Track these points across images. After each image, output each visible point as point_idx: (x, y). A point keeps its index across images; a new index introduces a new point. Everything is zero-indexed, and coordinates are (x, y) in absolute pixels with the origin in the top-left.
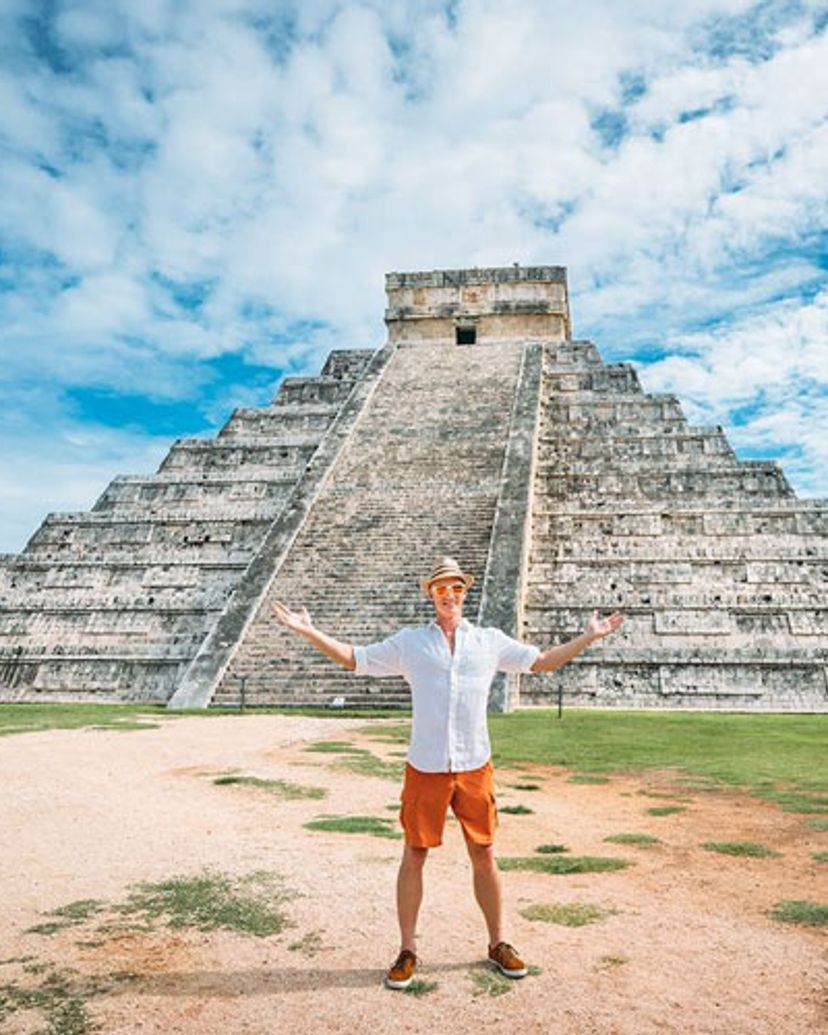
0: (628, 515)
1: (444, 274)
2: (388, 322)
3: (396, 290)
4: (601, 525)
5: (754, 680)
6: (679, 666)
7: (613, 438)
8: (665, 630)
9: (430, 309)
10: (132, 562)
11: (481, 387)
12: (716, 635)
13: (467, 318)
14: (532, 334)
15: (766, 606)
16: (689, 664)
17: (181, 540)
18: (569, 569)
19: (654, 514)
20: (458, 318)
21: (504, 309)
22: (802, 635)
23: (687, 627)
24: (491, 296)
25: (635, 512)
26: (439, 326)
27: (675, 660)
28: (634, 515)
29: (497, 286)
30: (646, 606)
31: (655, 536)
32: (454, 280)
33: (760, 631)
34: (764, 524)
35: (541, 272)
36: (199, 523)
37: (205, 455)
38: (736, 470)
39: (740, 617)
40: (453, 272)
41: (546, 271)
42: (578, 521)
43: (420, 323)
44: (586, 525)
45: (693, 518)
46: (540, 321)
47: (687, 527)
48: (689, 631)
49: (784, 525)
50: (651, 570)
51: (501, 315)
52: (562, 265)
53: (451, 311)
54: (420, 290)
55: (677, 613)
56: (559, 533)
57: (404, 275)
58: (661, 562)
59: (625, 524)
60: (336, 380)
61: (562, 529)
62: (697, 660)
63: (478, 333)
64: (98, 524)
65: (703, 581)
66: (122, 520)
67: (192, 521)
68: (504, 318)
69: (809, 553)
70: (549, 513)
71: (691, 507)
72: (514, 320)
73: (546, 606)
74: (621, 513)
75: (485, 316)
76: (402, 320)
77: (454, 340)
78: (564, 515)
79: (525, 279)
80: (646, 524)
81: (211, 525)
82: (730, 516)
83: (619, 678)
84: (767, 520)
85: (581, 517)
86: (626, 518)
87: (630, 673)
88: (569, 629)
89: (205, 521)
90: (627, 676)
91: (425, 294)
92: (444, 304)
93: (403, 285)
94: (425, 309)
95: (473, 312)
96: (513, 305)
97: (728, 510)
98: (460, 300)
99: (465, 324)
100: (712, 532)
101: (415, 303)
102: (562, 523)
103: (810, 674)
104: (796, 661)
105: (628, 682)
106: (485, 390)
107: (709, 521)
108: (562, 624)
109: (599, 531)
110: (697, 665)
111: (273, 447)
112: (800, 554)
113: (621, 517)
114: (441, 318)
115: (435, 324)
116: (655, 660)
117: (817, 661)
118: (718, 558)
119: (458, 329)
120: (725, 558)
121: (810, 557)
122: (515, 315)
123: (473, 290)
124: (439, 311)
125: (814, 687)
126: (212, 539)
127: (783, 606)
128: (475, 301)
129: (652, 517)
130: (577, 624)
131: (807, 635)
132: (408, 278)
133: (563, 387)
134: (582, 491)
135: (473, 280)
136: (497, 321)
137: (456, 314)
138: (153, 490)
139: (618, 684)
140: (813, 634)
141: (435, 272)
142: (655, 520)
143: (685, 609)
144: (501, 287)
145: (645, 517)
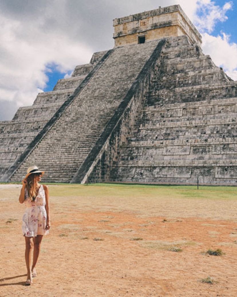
0: (171, 109)
1: (133, 16)
2: (114, 38)
3: (117, 25)
4: (161, 114)
5: (188, 172)
6: (163, 167)
7: (179, 77)
8: (166, 154)
9: (128, 31)
10: (16, 137)
11: (135, 62)
12: (183, 155)
13: (142, 32)
14: (166, 35)
15: (205, 144)
16: (166, 166)
17: (32, 128)
18: (143, 132)
19: (180, 108)
20: (139, 33)
21: (155, 27)
22: (216, 154)
23: (174, 153)
24: (150, 22)
25: (173, 108)
26: (132, 37)
27: (162, 165)
28: (173, 109)
29: (153, 17)
30: (161, 145)
31: (179, 117)
32: (137, 18)
33: (201, 153)
34: (223, 109)
35: (169, 9)
36: (37, 122)
37: (46, 98)
38: (220, 87)
39: (195, 148)
40: (136, 15)
41: (171, 8)
42: (153, 113)
43: (126, 37)
44: (156, 115)
45: (195, 109)
46: (169, 29)
47: (192, 112)
48: (174, 154)
49: (231, 109)
50: (171, 131)
51: (154, 29)
52: (177, 4)
53: (136, 30)
54: (125, 24)
55: (172, 147)
56: (146, 118)
57: (119, 19)
58: (175, 127)
59: (169, 114)
60: (92, 65)
61: (147, 117)
62: (170, 165)
63: (146, 38)
64: (11, 124)
65: (189, 134)
66: (17, 122)
67: (36, 122)
68: (155, 30)
69: (233, 121)
70: (143, 111)
71: (194, 105)
72: (159, 30)
73: (128, 146)
74: (168, 108)
75: (148, 30)
76: (119, 37)
77: (137, 42)
78: (148, 111)
79: (163, 13)
80: (177, 112)
81: (41, 122)
82: (209, 107)
83: (142, 172)
84: (224, 107)
85: (154, 111)
86: (170, 110)
87: (146, 170)
88: (134, 155)
89: (39, 121)
90: (145, 171)
91: (127, 25)
92: (133, 28)
93: (119, 23)
94: (127, 31)
95: (144, 30)
96: (158, 24)
97: (208, 104)
98: (139, 26)
99: (141, 35)
100: (201, 114)
101: (124, 29)
102: (147, 114)
103: (211, 170)
104: (206, 165)
105: (145, 173)
106: (136, 63)
107: (201, 109)
108: (132, 152)
109: (160, 116)
110: (169, 167)
111: (66, 93)
112: (229, 121)
113: (168, 110)
114: (133, 34)
115: (130, 36)
116: (155, 165)
117: (213, 165)
118: (197, 125)
119: (139, 37)
120: (199, 125)
121: (234, 122)
122: (160, 28)
123: (144, 21)
124: (131, 31)
125: (210, 175)
126: (41, 127)
127: (211, 143)
128: (145, 25)
129: (179, 110)
130: (137, 152)
131: (218, 154)
132: (121, 20)
133: (169, 57)
134: (160, 101)
135: (144, 17)
136: (153, 31)
137: (138, 31)
138: (29, 111)
139: (141, 174)
140: (220, 154)
141: (130, 15)
142: (180, 111)
143: (175, 146)
144: (154, 17)
145: (177, 110)
